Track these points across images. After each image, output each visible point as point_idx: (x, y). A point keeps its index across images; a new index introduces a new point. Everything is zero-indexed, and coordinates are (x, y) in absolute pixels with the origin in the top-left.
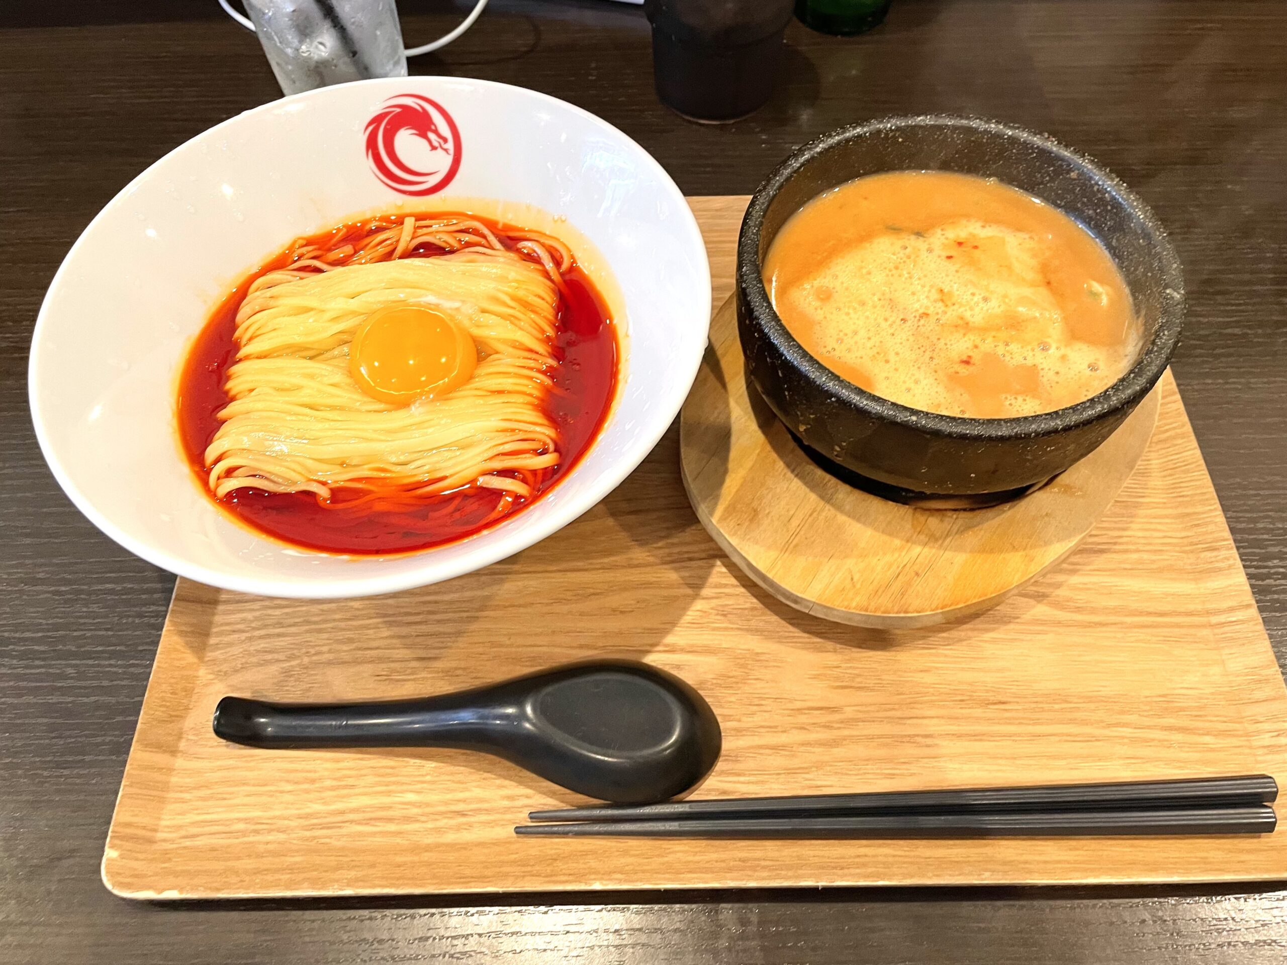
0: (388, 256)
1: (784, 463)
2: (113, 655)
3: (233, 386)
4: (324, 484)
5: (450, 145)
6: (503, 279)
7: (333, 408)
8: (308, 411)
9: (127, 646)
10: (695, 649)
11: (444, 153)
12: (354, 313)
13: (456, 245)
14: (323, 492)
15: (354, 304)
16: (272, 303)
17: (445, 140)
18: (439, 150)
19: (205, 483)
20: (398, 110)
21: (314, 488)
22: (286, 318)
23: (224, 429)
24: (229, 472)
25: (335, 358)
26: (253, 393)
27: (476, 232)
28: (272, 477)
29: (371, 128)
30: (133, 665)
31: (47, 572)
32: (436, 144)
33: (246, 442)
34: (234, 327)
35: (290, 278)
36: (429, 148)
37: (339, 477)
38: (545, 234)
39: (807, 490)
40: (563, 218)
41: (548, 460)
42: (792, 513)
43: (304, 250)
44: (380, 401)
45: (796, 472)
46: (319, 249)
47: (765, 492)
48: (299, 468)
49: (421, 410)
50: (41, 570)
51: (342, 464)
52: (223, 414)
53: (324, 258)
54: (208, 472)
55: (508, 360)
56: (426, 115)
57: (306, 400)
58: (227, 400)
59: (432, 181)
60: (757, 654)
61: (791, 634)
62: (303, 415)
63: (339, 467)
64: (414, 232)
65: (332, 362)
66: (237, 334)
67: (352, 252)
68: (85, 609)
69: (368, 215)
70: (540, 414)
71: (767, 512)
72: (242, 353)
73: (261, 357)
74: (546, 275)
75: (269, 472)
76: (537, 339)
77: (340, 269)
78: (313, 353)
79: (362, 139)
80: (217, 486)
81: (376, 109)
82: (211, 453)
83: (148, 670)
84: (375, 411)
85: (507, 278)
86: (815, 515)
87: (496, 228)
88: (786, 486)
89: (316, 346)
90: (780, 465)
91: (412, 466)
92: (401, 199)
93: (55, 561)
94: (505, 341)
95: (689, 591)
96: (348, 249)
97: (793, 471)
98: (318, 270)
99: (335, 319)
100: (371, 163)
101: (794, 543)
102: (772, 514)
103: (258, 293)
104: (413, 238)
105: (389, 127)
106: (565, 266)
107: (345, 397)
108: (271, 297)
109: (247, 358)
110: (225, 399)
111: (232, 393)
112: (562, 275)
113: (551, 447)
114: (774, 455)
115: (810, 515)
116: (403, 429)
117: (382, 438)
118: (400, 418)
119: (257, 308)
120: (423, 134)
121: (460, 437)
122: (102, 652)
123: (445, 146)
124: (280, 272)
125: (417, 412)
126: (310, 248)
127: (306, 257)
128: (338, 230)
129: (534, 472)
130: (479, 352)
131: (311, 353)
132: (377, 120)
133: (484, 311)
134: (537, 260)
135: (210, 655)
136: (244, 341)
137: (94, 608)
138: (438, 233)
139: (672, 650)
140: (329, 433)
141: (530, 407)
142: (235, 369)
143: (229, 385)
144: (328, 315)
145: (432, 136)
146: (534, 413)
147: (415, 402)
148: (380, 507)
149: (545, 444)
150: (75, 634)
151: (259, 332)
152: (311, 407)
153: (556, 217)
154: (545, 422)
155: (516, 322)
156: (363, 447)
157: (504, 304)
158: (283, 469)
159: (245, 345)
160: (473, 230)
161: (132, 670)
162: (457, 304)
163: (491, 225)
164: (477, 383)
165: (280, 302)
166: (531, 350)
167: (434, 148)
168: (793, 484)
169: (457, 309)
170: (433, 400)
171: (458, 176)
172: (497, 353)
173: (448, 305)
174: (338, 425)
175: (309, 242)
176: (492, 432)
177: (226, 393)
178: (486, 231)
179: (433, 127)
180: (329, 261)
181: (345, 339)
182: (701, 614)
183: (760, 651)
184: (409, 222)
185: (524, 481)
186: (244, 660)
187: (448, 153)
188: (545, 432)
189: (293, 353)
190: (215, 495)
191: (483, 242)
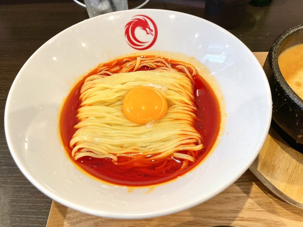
0: (132, 70)
1: (280, 146)
2: (33, 213)
3: (80, 116)
4: (115, 155)
5: (154, 33)
6: (175, 78)
7: (117, 125)
8: (108, 126)
9: (38, 210)
10: (251, 219)
11: (151, 35)
12: (123, 90)
13: (155, 66)
14: (115, 158)
15: (124, 87)
16: (93, 86)
17: (152, 31)
18: (150, 34)
19: (70, 154)
20: (137, 20)
21: (111, 157)
22: (99, 91)
23: (77, 133)
24: (79, 150)
25: (116, 106)
26: (88, 119)
27: (162, 62)
28: (96, 152)
29: (127, 27)
30: (40, 218)
31: (10, 179)
32: (148, 32)
33: (85, 138)
34: (79, 94)
35: (99, 77)
36: (146, 34)
37: (121, 152)
38: (186, 63)
39: (292, 158)
40: (193, 57)
41: (199, 147)
42: (288, 167)
43: (103, 68)
44: (134, 123)
45: (286, 150)
46: (108, 68)
47: (276, 158)
48: (106, 149)
49: (151, 126)
50: (9, 178)
51: (122, 147)
52: (76, 126)
53: (110, 70)
54: (71, 150)
55: (179, 107)
56: (146, 22)
57: (108, 122)
58: (78, 121)
59: (146, 45)
60: (276, 222)
61: (287, 214)
62: (106, 127)
63: (120, 148)
64: (140, 62)
65: (116, 107)
66: (81, 97)
67: (119, 69)
68: (23, 194)
69: (124, 57)
70: (193, 128)
71: (278, 166)
72: (82, 104)
73: (90, 105)
74: (187, 76)
75: (94, 150)
76: (189, 99)
77: (116, 75)
78: (108, 104)
79: (124, 30)
80: (75, 156)
81: (129, 20)
82: (72, 142)
83: (45, 220)
84: (132, 126)
85: (176, 78)
86: (297, 168)
87: (168, 61)
88: (283, 156)
89: (109, 102)
90: (279, 147)
91: (148, 148)
92: (135, 51)
93: (14, 175)
94: (177, 100)
95: (245, 195)
96: (117, 68)
97: (284, 150)
98: (109, 75)
99: (116, 92)
100: (126, 39)
101: (291, 180)
102: (280, 167)
103: (88, 82)
104: (140, 64)
105: (133, 26)
106: (194, 73)
107: (121, 120)
108: (93, 84)
109: (84, 105)
110: (77, 121)
111: (79, 118)
112: (193, 77)
113: (200, 142)
114: (276, 144)
115: (295, 168)
116: (144, 133)
117: (135, 137)
118: (142, 129)
119: (88, 88)
120: (144, 29)
121: (166, 137)
122: (29, 212)
123: (152, 33)
124: (95, 75)
125: (149, 127)
126: (105, 67)
127: (104, 70)
128: (114, 61)
129: (195, 152)
130: (168, 104)
131: (107, 104)
132: (129, 24)
133: (169, 89)
134: (183, 72)
135: (68, 216)
136: (83, 99)
137: (27, 194)
138: (148, 63)
139: (243, 220)
140: (116, 135)
141: (189, 125)
142: (81, 110)
143: (78, 115)
144: (114, 90)
145: (147, 29)
146: (191, 128)
147: (148, 123)
148: (136, 164)
149: (197, 140)
150: (20, 204)
151: (89, 96)
152: (109, 125)
153: (190, 57)
154: (195, 131)
155: (181, 93)
156: (130, 140)
157: (177, 87)
158: (99, 149)
159: (84, 101)
160: (161, 61)
161: (39, 220)
162: (161, 87)
163: (166, 60)
164: (169, 116)
165: (97, 85)
166: (187, 104)
167: (148, 33)
168: (286, 155)
169: (161, 89)
170: (154, 123)
171: (155, 43)
172: (174, 104)
173: (157, 87)
174: (119, 131)
175: (104, 65)
176: (177, 135)
177: (77, 118)
178: (164, 62)
179: (148, 26)
180: (112, 71)
181: (120, 99)
182: (251, 204)
183: (277, 221)
184: (139, 59)
185: (191, 155)
186: (80, 218)
187: (152, 35)
188: (196, 136)
189: (101, 104)
190: (74, 159)
191: (164, 65)
